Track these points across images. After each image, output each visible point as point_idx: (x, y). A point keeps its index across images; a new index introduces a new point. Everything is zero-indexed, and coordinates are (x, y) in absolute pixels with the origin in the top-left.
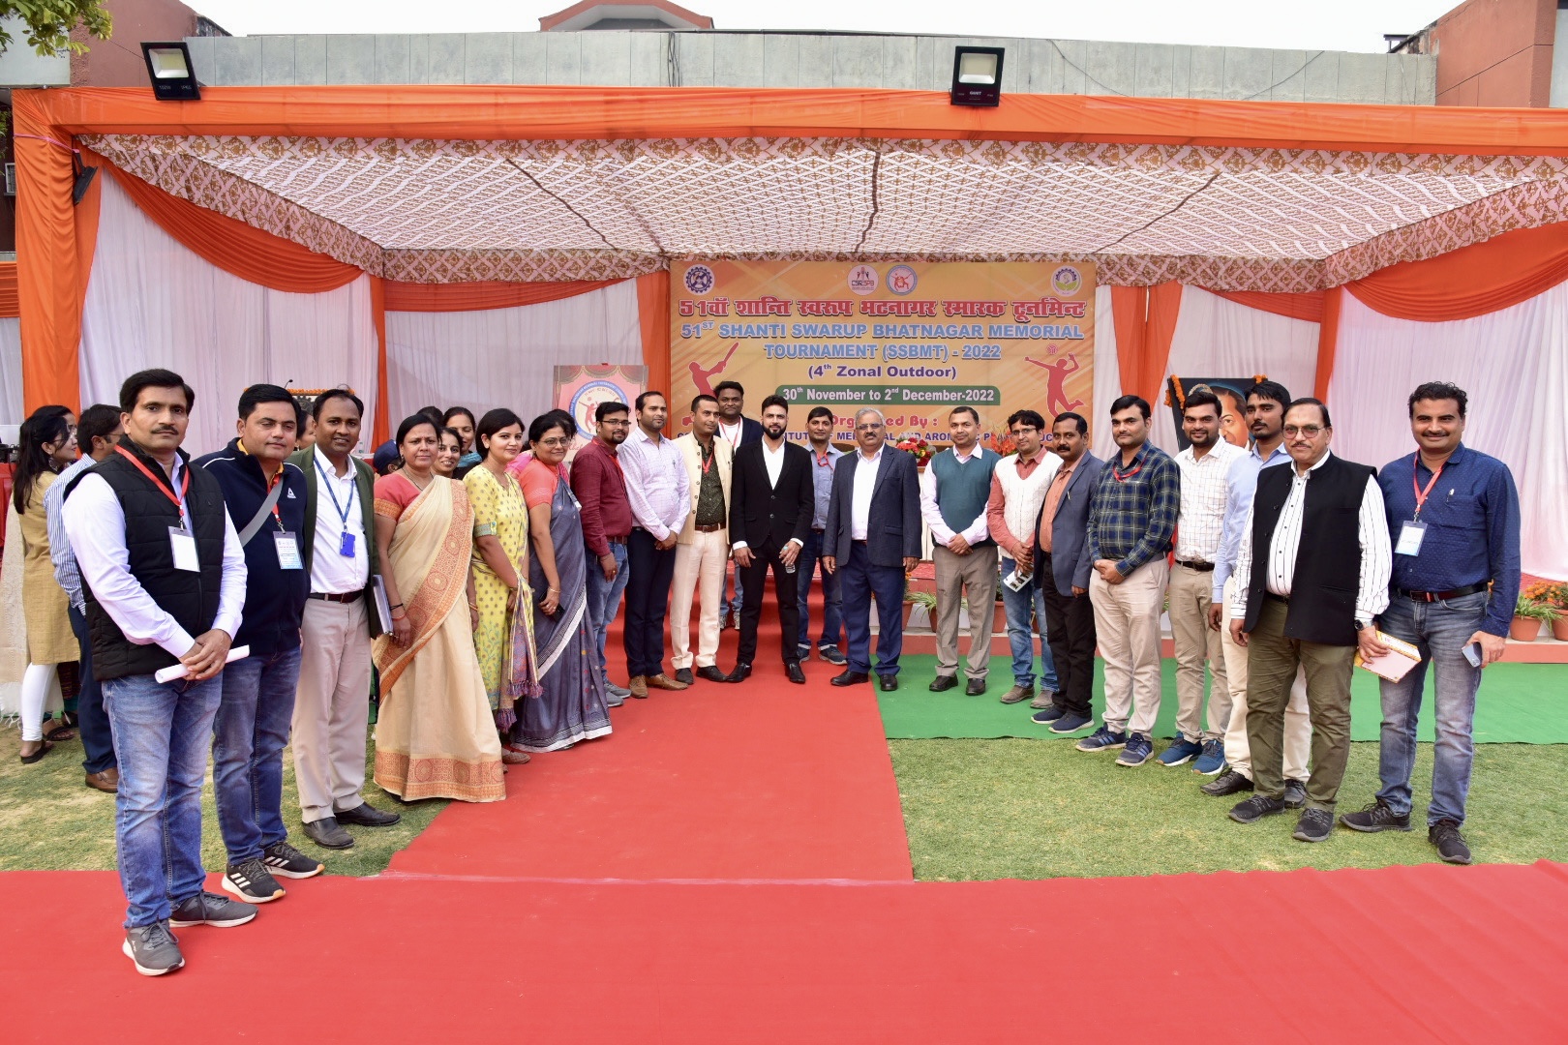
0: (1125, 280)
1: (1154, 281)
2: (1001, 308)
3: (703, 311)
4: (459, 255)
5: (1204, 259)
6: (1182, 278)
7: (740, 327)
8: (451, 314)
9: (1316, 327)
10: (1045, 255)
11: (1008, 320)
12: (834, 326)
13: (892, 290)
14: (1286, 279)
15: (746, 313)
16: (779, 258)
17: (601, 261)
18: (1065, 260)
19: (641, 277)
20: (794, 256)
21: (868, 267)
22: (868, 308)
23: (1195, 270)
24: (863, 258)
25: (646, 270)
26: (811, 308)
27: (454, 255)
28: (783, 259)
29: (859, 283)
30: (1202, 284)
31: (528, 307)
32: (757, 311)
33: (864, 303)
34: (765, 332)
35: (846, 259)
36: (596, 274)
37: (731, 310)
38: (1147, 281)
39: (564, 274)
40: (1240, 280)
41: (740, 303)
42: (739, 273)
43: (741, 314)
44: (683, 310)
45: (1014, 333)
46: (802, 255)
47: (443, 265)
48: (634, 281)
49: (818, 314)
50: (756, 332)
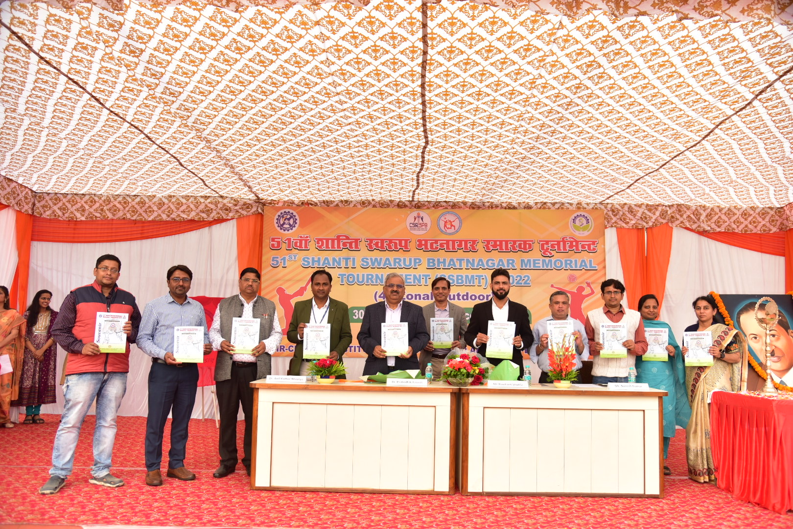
0: (627, 223)
1: (651, 224)
2: (530, 246)
3: (289, 246)
4: (96, 198)
5: (688, 208)
6: (672, 222)
7: (319, 259)
8: (86, 245)
9: (781, 260)
10: (563, 204)
11: (535, 255)
12: (395, 259)
13: (442, 231)
14: (754, 222)
15: (324, 247)
16: (352, 205)
17: (209, 205)
18: (579, 208)
19: (240, 218)
20: (363, 203)
21: (422, 213)
22: (422, 245)
23: (681, 216)
24: (419, 206)
25: (244, 213)
26: (377, 244)
27: (92, 199)
28: (355, 206)
29: (415, 225)
30: (689, 226)
31: (149, 241)
32: (333, 246)
33: (418, 241)
34: (339, 263)
35: (405, 206)
36: (204, 215)
37: (312, 245)
38: (645, 224)
39: (179, 215)
40: (717, 223)
41: (319, 240)
42: (320, 216)
43: (320, 249)
44: (273, 245)
45: (541, 265)
46: (369, 203)
47: (82, 206)
48: (234, 222)
49: (382, 249)
50: (331, 263)
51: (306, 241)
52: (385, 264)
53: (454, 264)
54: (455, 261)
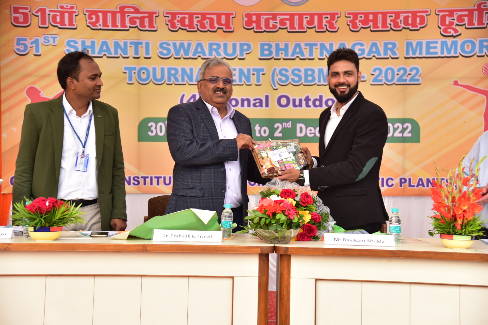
2: (422, 19)
3: (43, 22)
7: (93, 43)
11: (431, 34)
12: (211, 45)
15: (100, 25)
22: (252, 22)
26: (182, 21)
32: (114, 24)
33: (249, 16)
34: (125, 51)
37: (81, 21)
41: (92, 13)
43: (93, 27)
44: (16, 19)
49: (191, 30)
50: (112, 50)
51: (71, 14)
52: (196, 52)
53: (301, 53)
54: (303, 46)
